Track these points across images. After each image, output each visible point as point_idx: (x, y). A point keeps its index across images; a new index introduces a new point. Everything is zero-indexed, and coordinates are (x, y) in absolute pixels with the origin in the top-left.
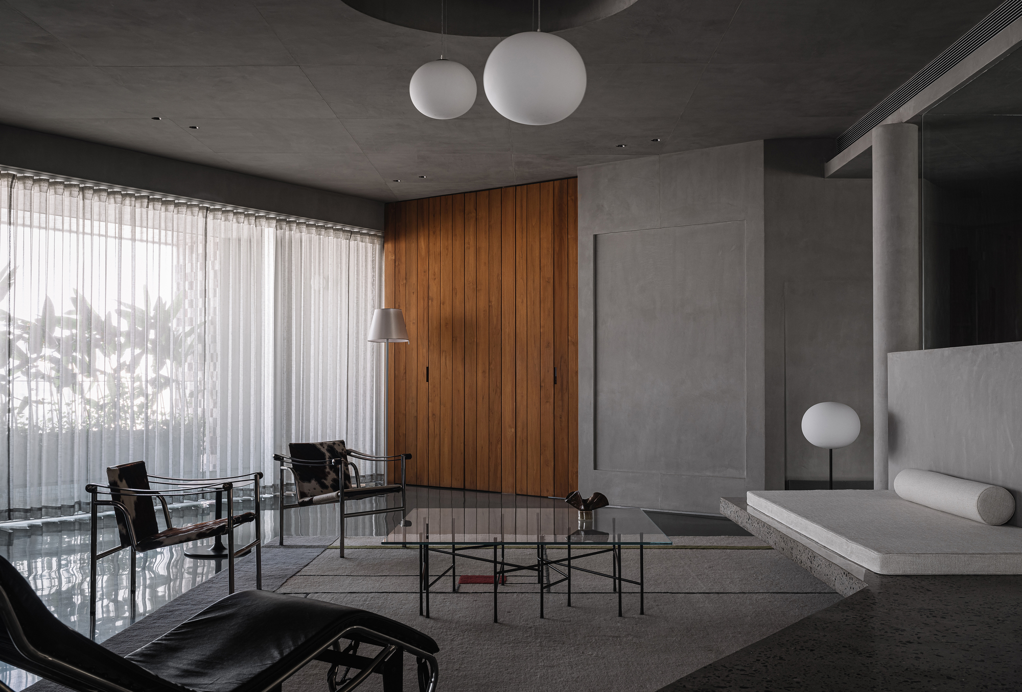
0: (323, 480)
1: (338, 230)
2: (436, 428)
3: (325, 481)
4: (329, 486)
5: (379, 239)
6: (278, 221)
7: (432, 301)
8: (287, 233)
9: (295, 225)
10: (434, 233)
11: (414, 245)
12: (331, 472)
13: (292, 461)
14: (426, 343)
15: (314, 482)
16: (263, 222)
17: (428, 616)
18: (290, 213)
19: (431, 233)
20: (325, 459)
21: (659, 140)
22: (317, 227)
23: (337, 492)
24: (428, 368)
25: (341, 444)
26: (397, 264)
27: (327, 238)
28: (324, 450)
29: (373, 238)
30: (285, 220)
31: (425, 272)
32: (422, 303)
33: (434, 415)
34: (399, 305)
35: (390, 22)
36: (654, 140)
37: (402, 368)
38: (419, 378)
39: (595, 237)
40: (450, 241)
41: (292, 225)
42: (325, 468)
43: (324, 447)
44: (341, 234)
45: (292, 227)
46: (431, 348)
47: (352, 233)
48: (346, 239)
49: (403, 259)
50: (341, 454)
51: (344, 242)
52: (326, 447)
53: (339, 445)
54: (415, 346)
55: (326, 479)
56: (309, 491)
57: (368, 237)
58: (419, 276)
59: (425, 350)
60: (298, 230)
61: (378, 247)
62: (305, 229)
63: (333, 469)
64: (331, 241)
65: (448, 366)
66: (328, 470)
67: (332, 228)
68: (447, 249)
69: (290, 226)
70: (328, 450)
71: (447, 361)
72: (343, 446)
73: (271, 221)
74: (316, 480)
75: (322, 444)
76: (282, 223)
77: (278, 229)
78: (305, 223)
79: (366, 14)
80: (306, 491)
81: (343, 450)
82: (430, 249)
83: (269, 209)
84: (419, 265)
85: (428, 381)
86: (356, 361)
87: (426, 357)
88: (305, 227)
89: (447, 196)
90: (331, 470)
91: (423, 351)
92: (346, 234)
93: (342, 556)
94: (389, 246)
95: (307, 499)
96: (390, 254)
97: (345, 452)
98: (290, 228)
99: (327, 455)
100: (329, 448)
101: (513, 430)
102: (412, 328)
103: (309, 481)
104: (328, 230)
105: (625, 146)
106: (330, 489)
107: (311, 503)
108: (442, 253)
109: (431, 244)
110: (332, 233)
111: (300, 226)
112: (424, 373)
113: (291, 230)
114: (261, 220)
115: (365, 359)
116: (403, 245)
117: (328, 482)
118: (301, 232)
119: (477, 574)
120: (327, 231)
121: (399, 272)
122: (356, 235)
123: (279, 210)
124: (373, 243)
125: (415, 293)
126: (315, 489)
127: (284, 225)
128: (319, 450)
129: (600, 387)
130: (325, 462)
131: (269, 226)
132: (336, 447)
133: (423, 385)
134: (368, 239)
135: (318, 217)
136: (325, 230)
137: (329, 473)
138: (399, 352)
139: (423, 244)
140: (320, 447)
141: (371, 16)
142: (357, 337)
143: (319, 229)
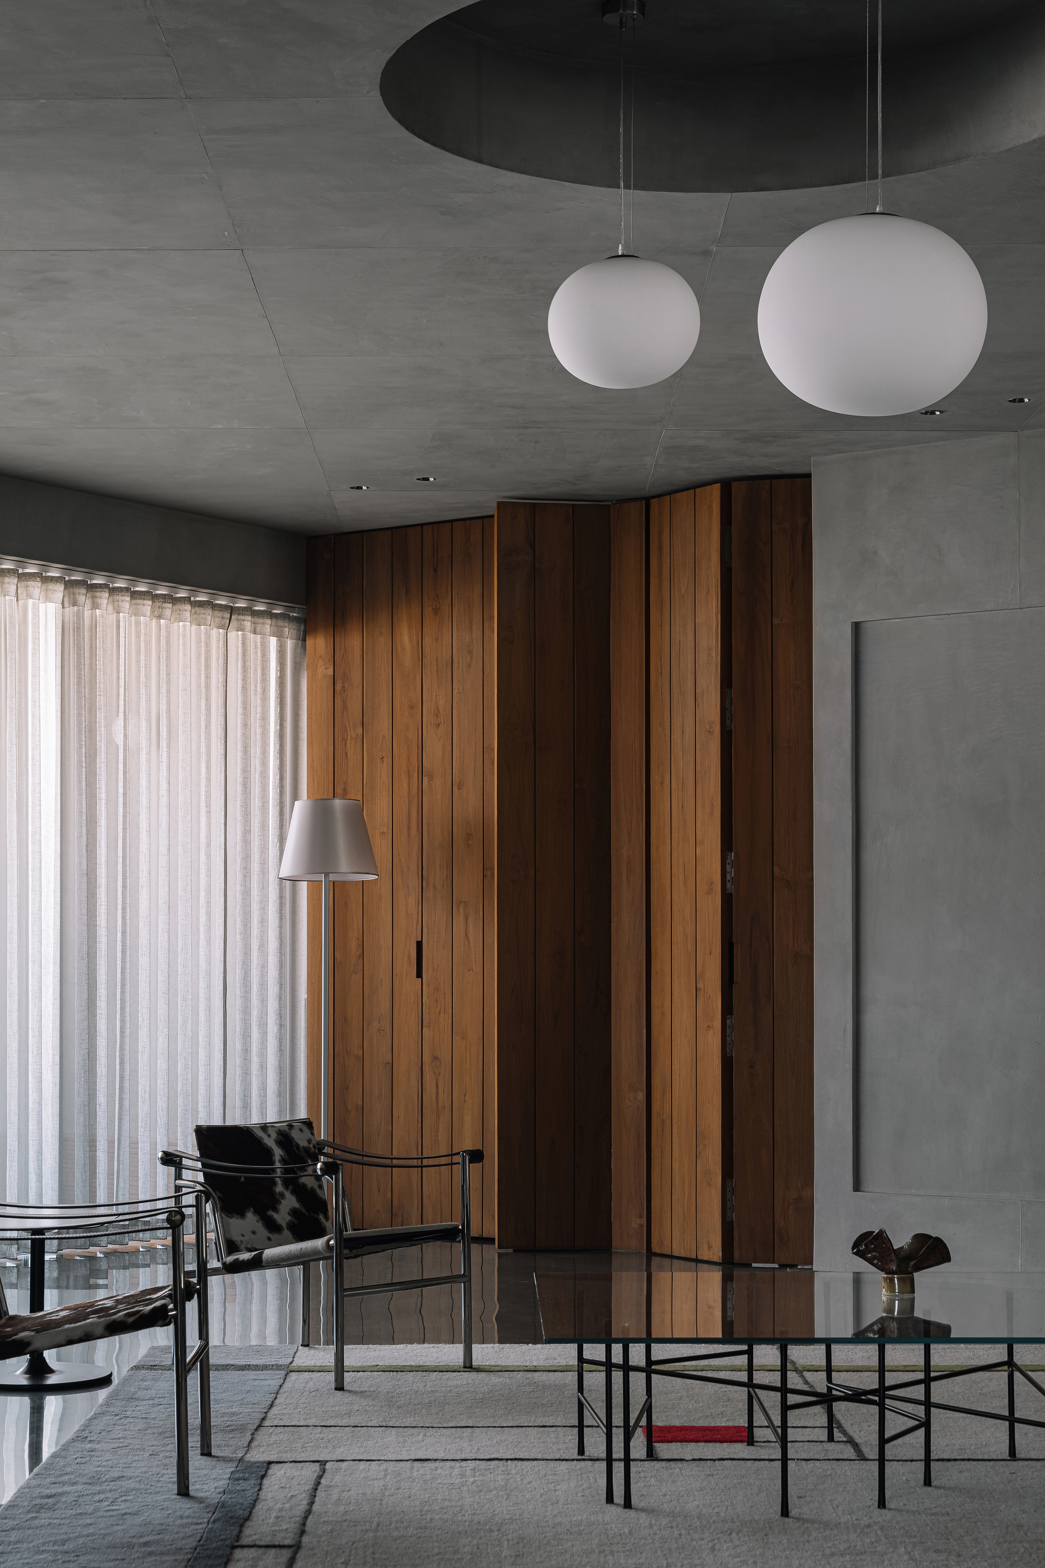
0: (271, 1213)
1: (201, 604)
2: (441, 1092)
3: (275, 1216)
4: (284, 1226)
5: (293, 626)
6: (69, 585)
7: (431, 778)
8: (87, 613)
9: (106, 595)
10: (436, 611)
11: (383, 642)
12: (288, 1194)
13: (203, 1164)
14: (415, 883)
15: (251, 1216)
16: (36, 587)
17: (628, 1504)
18: (95, 566)
19: (428, 611)
20: (272, 1163)
21: (1026, 400)
22: (154, 597)
23: (326, 1238)
24: (419, 945)
25: (305, 1128)
26: (338, 687)
27: (176, 624)
28: (270, 1142)
29: (280, 623)
30: (82, 583)
31: (411, 707)
32: (405, 785)
33: (435, 1058)
34: (345, 790)
35: (490, 164)
36: (1014, 401)
37: (353, 944)
38: (397, 970)
39: (857, 628)
40: (477, 633)
41: (98, 594)
42: (274, 1183)
43: (269, 1136)
44: (208, 614)
45: (99, 601)
46: (429, 894)
47: (232, 610)
48: (220, 627)
49: (356, 676)
50: (306, 1150)
51: (216, 634)
52: (274, 1135)
53: (301, 1130)
54: (386, 889)
55: (276, 1210)
56: (241, 1238)
57: (269, 621)
58: (397, 716)
59: (413, 901)
60: (110, 607)
61: (290, 644)
62: (127, 605)
63: (291, 1187)
64: (185, 630)
65: (471, 939)
66: (279, 1188)
67: (187, 600)
68: (470, 652)
69: (94, 597)
70: (279, 1143)
71: (471, 927)
72: (309, 1132)
73: (51, 586)
74: (256, 1212)
75: (264, 1127)
76: (77, 590)
77: (66, 604)
78: (127, 589)
79: (443, 148)
80: (236, 1238)
81: (309, 1141)
82: (427, 650)
83: (47, 556)
84: (397, 692)
85: (419, 974)
86: (245, 926)
87: (415, 917)
88: (128, 599)
89: (468, 522)
90: (287, 1187)
91: (408, 902)
92: (217, 613)
93: (340, 1387)
94: (319, 643)
95: (245, 1256)
96: (321, 663)
97: (314, 1146)
98: (93, 603)
99: (278, 1152)
100: (281, 1138)
101: (641, 1096)
102: (381, 846)
103: (242, 1215)
104: (178, 606)
105: (941, 412)
106: (287, 1233)
107: (257, 1264)
108: (455, 661)
109: (428, 640)
110: (188, 614)
111: (116, 598)
112: (409, 957)
113: (95, 606)
114: (31, 583)
115: (263, 921)
116: (354, 641)
117: (282, 1216)
118: (118, 613)
119: (677, 1423)
120: (176, 607)
121: (345, 708)
122: (241, 617)
123: (70, 560)
124: (280, 636)
125: (387, 760)
126: (254, 1233)
127: (82, 596)
128: (258, 1142)
129: (868, 991)
130: (274, 1170)
131: (48, 599)
132: (295, 1134)
133: (408, 984)
134: (268, 626)
135: (157, 575)
136: (173, 604)
137: (282, 1196)
138: (346, 904)
139: (406, 638)
140: (260, 1134)
141: (452, 153)
142: (245, 868)
143: (157, 604)
